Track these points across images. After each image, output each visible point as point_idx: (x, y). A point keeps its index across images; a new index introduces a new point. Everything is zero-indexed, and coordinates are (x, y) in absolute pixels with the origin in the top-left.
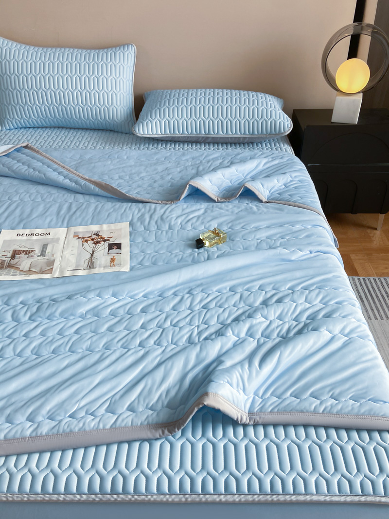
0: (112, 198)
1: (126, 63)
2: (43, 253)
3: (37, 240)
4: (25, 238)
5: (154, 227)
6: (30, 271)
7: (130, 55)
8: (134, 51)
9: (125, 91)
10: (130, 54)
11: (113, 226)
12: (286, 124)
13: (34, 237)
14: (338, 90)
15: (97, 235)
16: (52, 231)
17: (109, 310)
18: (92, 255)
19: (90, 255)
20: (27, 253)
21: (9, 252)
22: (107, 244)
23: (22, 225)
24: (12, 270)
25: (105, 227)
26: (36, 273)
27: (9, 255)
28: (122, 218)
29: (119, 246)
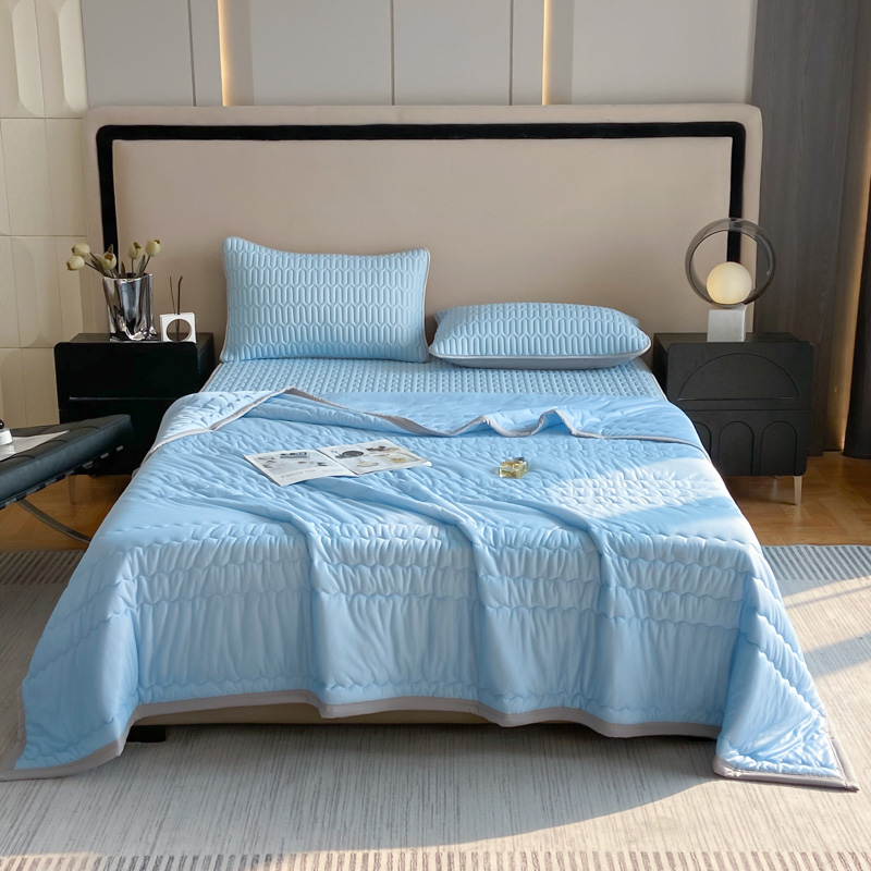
1: (416, 271)
7: (421, 261)
8: (426, 257)
9: (413, 306)
12: (642, 341)
14: (711, 301)
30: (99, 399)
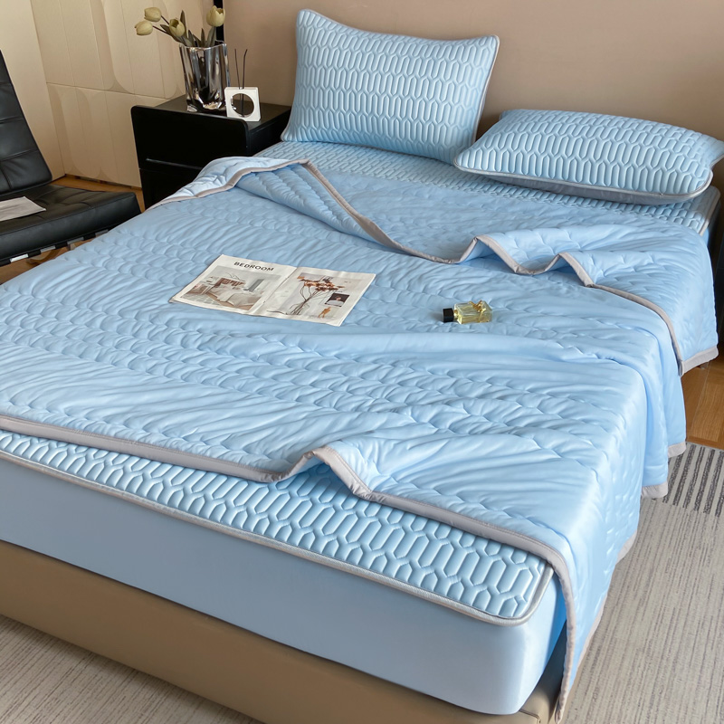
0: (374, 242)
1: (478, 63)
2: (251, 289)
3: (254, 273)
4: (242, 268)
5: (405, 286)
6: (226, 303)
7: (487, 53)
8: (494, 47)
9: (467, 104)
10: (488, 51)
11: (352, 275)
13: (253, 270)
15: (327, 281)
16: (277, 267)
17: (287, 359)
18: (306, 301)
19: (303, 300)
20: (234, 283)
21: (216, 279)
22: (332, 292)
23: (247, 255)
24: (208, 298)
25: (343, 274)
26: (232, 306)
27: (215, 282)
28: (369, 268)
29: (344, 298)
30: (170, 163)
